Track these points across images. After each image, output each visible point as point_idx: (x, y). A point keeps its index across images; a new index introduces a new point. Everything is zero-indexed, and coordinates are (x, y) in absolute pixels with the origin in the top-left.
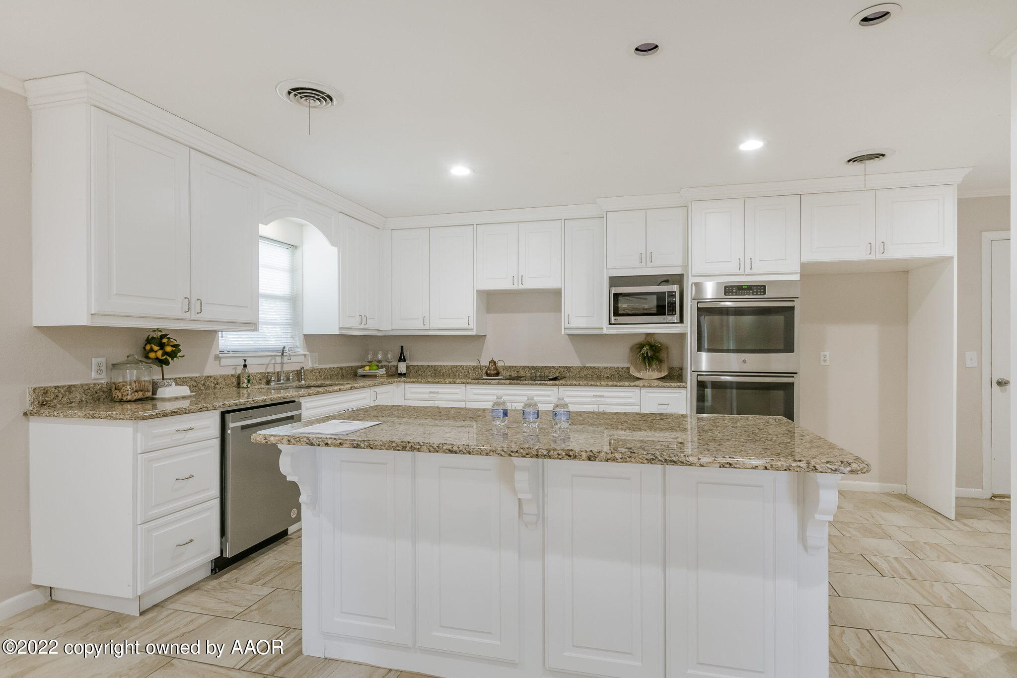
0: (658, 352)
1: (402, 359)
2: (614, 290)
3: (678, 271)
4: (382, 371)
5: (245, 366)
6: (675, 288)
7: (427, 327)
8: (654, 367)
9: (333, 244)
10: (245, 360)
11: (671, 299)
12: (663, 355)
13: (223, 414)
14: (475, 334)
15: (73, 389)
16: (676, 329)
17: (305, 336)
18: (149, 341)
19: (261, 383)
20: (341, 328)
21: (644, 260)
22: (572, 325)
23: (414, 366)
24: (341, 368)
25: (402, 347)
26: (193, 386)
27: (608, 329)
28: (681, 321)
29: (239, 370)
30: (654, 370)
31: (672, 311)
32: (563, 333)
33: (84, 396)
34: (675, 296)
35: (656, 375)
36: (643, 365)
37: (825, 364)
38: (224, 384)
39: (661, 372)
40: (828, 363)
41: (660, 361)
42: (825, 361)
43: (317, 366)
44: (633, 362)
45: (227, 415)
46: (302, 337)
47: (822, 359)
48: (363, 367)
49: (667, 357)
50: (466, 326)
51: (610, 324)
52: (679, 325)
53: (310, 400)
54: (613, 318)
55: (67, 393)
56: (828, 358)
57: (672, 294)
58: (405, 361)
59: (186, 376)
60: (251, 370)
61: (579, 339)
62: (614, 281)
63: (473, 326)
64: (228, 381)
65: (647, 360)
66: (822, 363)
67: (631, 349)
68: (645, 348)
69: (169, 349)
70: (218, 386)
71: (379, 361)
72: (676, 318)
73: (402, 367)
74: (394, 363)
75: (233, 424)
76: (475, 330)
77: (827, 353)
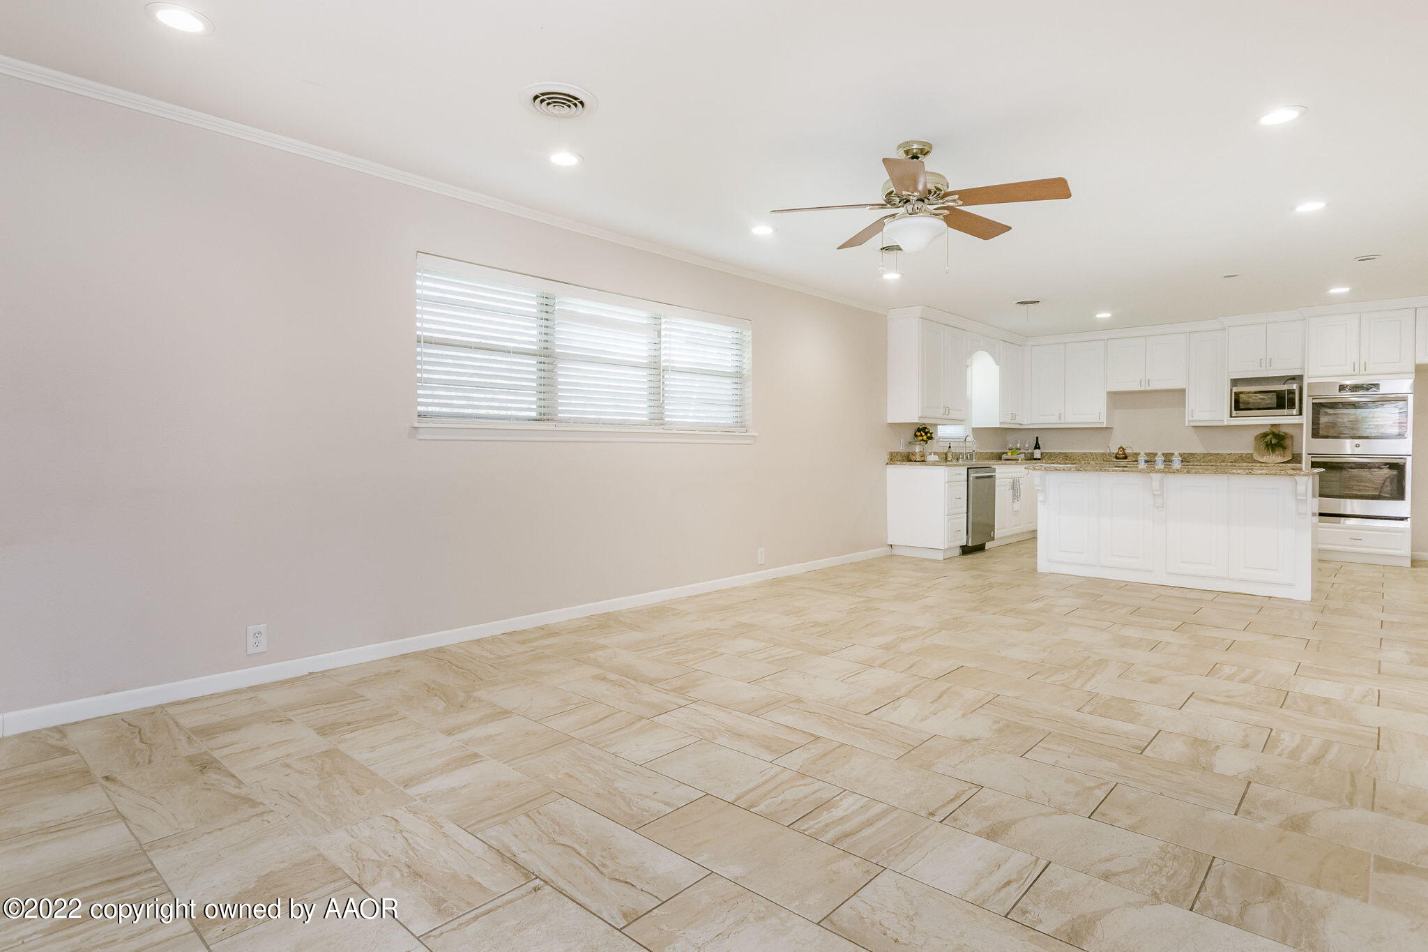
0: (1281, 440)
1: (1037, 447)
2: (1235, 390)
3: (1298, 373)
4: (1022, 456)
5: (950, 447)
6: (1295, 387)
7: (1062, 421)
8: (1277, 453)
9: (997, 363)
10: (950, 444)
11: (1291, 396)
12: (1287, 442)
13: (968, 469)
14: (1104, 426)
15: (898, 454)
16: (1295, 420)
17: (973, 428)
18: (919, 430)
20: (1001, 423)
21: (1264, 364)
22: (1195, 418)
23: (1047, 453)
24: (992, 453)
25: (1037, 438)
27: (1228, 421)
28: (1301, 414)
29: (946, 450)
30: (1278, 455)
31: (1292, 405)
32: (1187, 425)
33: (900, 457)
34: (1294, 393)
35: (1280, 459)
36: (1266, 451)
39: (1284, 457)
41: (1284, 448)
44: (1257, 449)
45: (970, 470)
46: (971, 430)
48: (1006, 452)
49: (1292, 444)
50: (1097, 420)
51: (1231, 417)
52: (1298, 417)
53: (997, 467)
54: (1234, 413)
57: (1291, 392)
58: (1039, 448)
60: (952, 450)
61: (1203, 430)
62: (1235, 382)
63: (1104, 419)
65: (1270, 447)
67: (1256, 438)
68: (1269, 437)
69: (929, 435)
71: (1019, 449)
72: (1295, 411)
73: (1037, 454)
74: (1030, 451)
75: (973, 475)
76: (1105, 423)
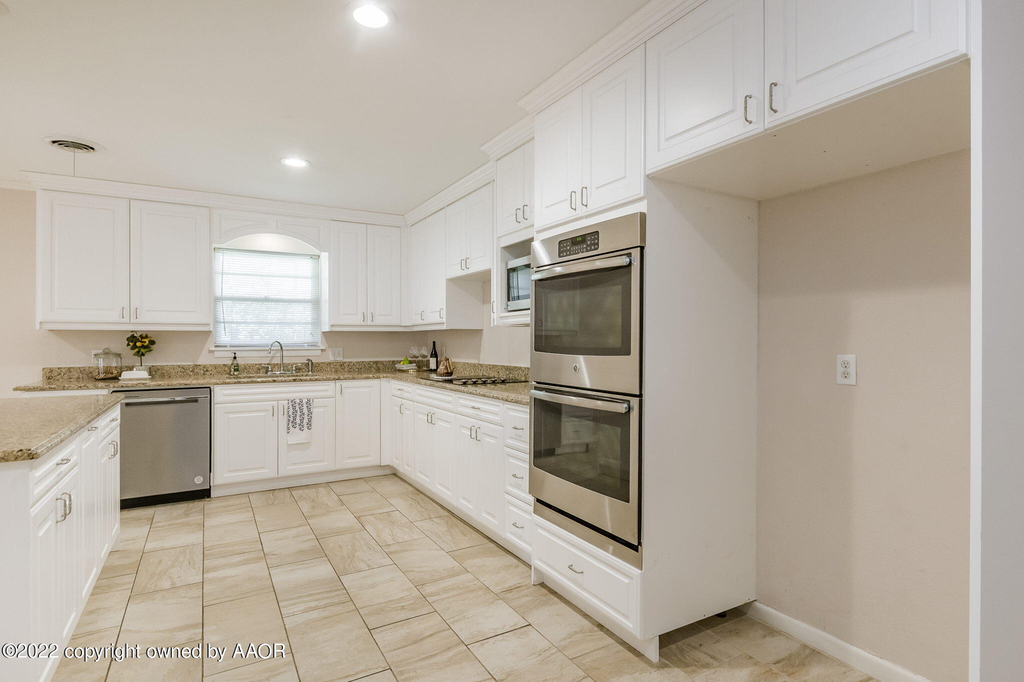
1: (433, 354)
5: (235, 358)
10: (235, 354)
14: (445, 328)
15: (72, 369)
17: (325, 332)
19: (260, 372)
20: (332, 326)
25: (434, 343)
26: (181, 372)
29: (230, 361)
33: (81, 374)
37: (846, 381)
38: (215, 371)
40: (852, 380)
42: (846, 375)
43: (340, 359)
47: (840, 370)
48: (399, 362)
53: (227, 388)
55: (68, 372)
56: (852, 370)
58: (436, 356)
59: (174, 364)
60: (244, 361)
63: (444, 319)
64: (219, 370)
66: (840, 380)
70: (208, 373)
73: (432, 363)
76: (445, 324)
77: (850, 358)
